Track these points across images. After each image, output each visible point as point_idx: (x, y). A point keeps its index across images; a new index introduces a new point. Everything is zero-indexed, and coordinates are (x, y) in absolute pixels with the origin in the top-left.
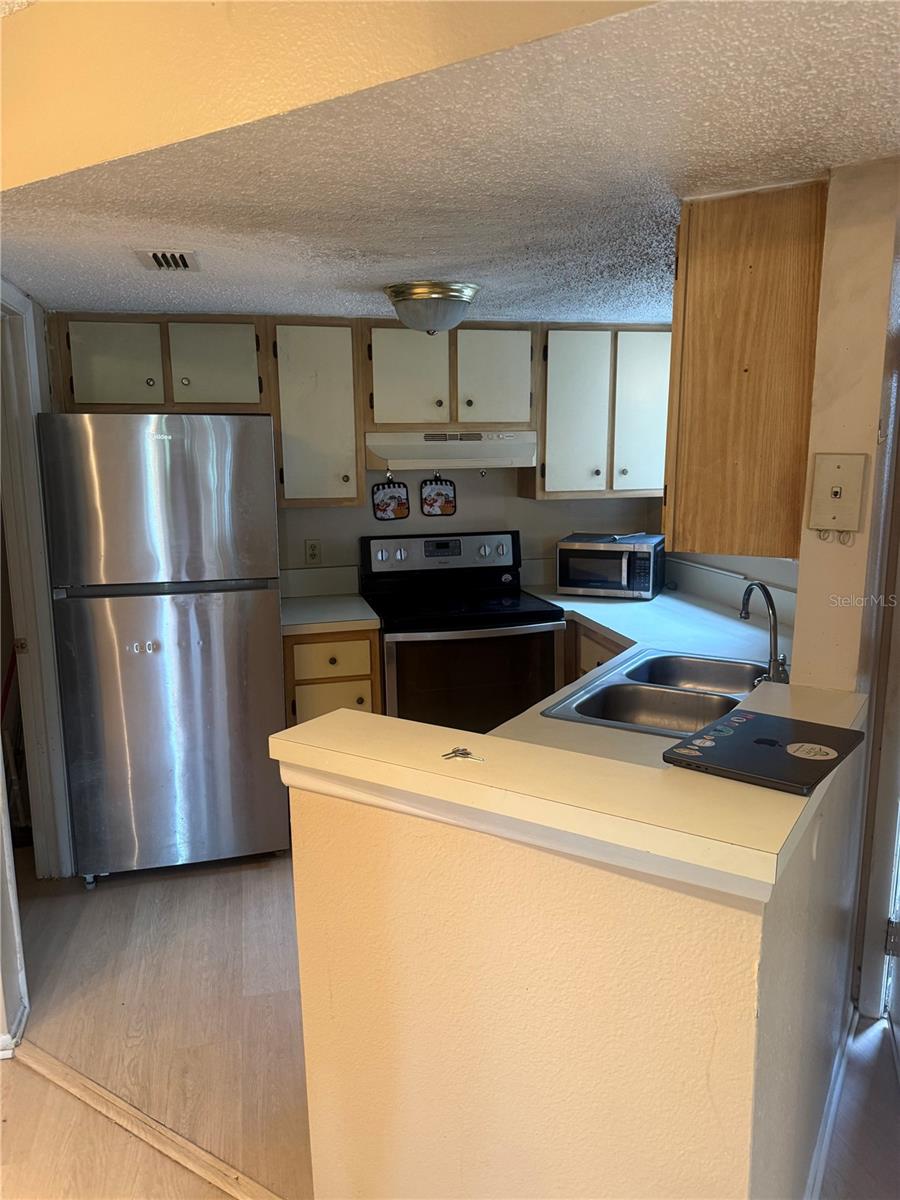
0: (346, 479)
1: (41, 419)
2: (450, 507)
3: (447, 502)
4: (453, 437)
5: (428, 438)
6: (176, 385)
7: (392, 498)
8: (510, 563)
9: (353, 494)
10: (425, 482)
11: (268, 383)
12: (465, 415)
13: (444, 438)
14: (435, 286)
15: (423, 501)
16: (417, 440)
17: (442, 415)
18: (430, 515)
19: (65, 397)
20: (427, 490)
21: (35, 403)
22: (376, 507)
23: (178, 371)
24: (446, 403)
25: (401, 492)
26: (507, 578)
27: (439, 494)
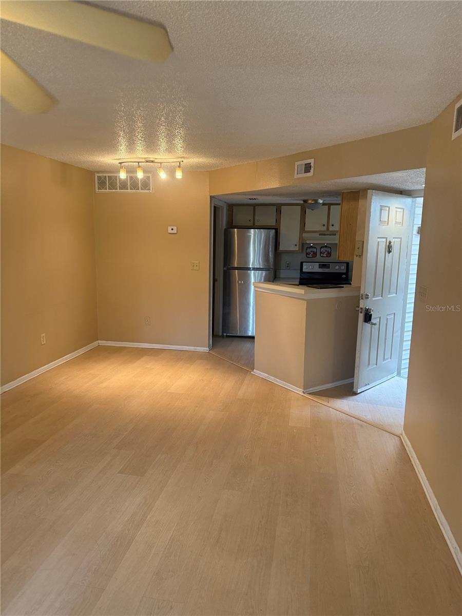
0: (296, 245)
1: (225, 229)
2: (329, 254)
3: (328, 253)
4: (328, 235)
5: (320, 235)
6: (256, 222)
7: (312, 251)
8: (345, 271)
9: (297, 249)
10: (322, 247)
11: (278, 221)
12: (331, 228)
13: (325, 235)
14: (313, 200)
15: (321, 253)
16: (317, 235)
17: (325, 228)
18: (323, 257)
19: (231, 225)
20: (322, 250)
21: (224, 226)
22: (307, 254)
23: (256, 218)
24: (326, 225)
25: (315, 250)
26: (344, 276)
27: (326, 251)
